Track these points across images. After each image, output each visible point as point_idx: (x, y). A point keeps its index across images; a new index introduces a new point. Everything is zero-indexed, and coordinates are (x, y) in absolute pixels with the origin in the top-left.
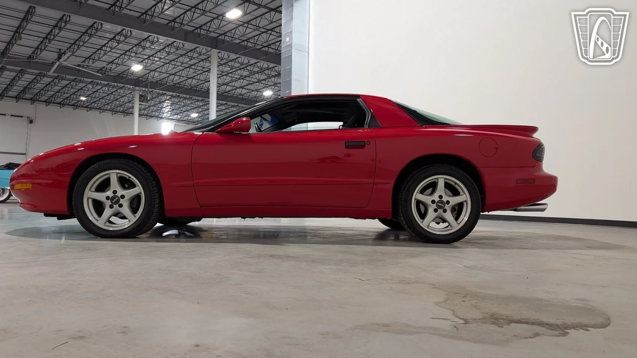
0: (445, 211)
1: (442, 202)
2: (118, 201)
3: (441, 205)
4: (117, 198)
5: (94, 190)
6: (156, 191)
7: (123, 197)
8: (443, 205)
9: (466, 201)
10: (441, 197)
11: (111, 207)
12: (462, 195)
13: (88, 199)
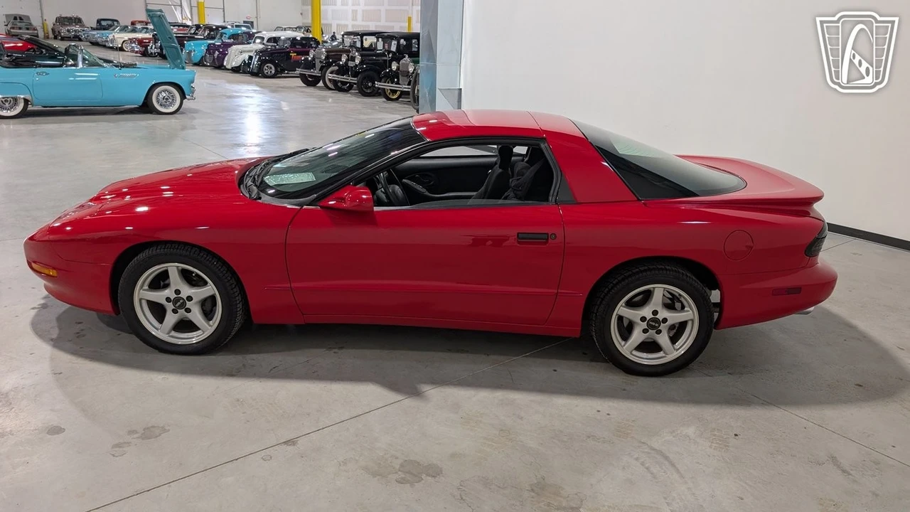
0: (659, 332)
1: (656, 321)
2: (183, 305)
3: (654, 324)
4: (181, 301)
5: (147, 288)
6: (236, 294)
7: (190, 298)
8: (657, 325)
9: (692, 320)
10: (655, 313)
11: (175, 311)
12: (688, 311)
13: (140, 300)
